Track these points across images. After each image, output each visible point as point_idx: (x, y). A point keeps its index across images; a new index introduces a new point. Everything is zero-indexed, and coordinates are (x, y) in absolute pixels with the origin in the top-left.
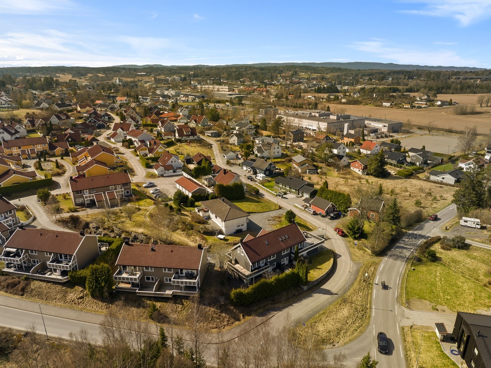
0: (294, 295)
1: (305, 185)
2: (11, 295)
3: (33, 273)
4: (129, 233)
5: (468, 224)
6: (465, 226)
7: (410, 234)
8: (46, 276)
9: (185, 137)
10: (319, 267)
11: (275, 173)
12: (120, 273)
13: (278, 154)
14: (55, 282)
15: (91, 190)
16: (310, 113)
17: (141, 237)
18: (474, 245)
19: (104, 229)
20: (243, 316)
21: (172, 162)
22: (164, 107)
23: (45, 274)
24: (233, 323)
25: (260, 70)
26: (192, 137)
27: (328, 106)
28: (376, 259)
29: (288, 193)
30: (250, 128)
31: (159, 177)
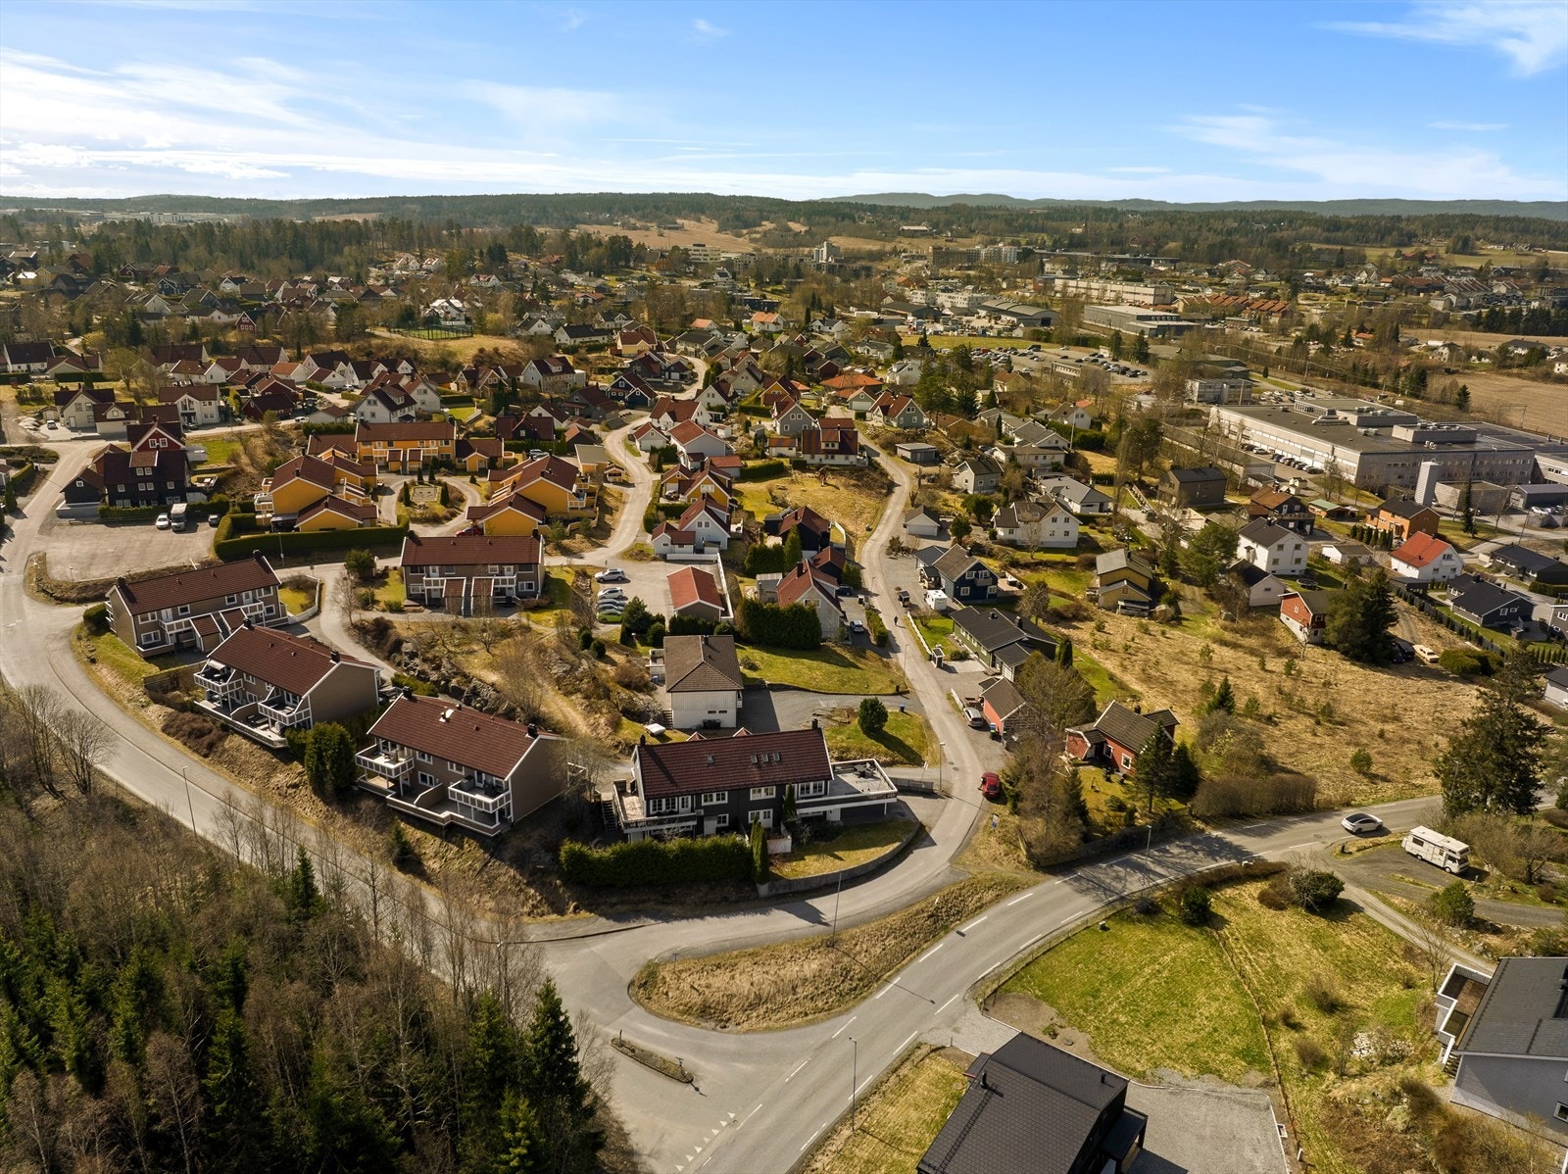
0: (725, 899)
1: (1020, 642)
2: (189, 752)
3: (235, 717)
4: (468, 678)
5: (1424, 852)
6: (1416, 856)
7: (1209, 837)
8: (257, 730)
9: (823, 456)
10: (840, 854)
11: (993, 596)
12: (375, 753)
13: (1067, 539)
14: (264, 745)
15: (446, 568)
16: (1332, 412)
17: (487, 693)
18: (1370, 912)
19: (425, 660)
20: (576, 908)
21: (700, 525)
22: (872, 351)
23: (255, 726)
24: (542, 915)
25: (1328, 230)
26: (843, 457)
27: (1465, 388)
28: (1030, 875)
29: (973, 656)
30: (1053, 444)
31: (655, 559)
